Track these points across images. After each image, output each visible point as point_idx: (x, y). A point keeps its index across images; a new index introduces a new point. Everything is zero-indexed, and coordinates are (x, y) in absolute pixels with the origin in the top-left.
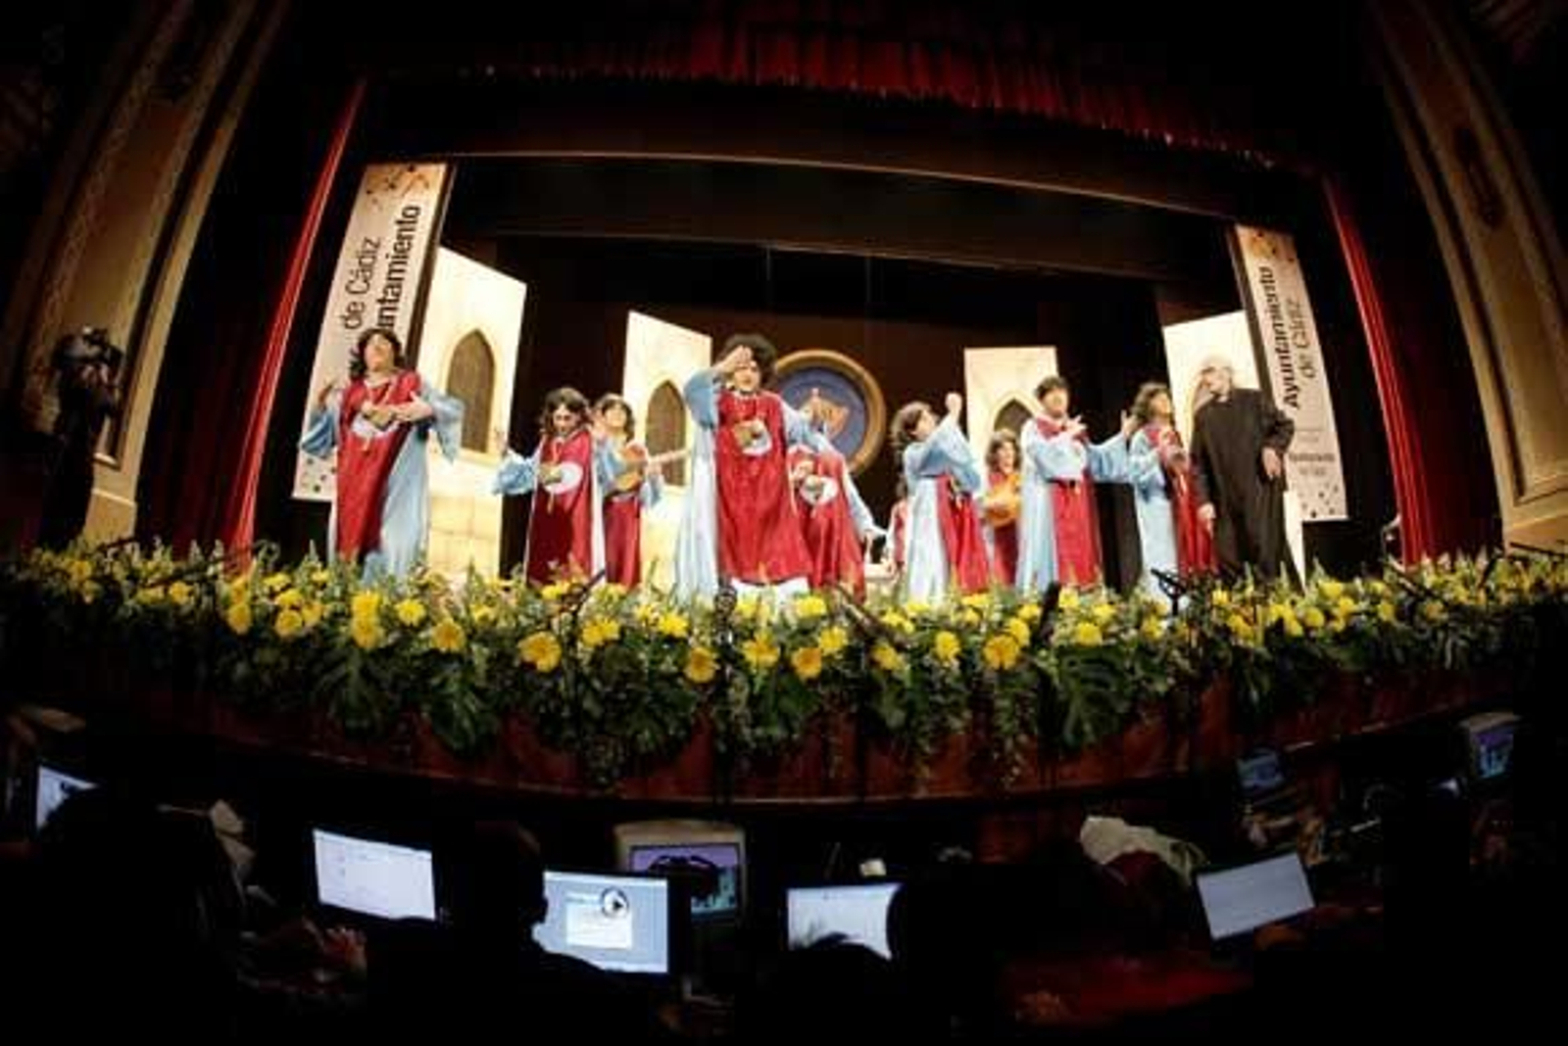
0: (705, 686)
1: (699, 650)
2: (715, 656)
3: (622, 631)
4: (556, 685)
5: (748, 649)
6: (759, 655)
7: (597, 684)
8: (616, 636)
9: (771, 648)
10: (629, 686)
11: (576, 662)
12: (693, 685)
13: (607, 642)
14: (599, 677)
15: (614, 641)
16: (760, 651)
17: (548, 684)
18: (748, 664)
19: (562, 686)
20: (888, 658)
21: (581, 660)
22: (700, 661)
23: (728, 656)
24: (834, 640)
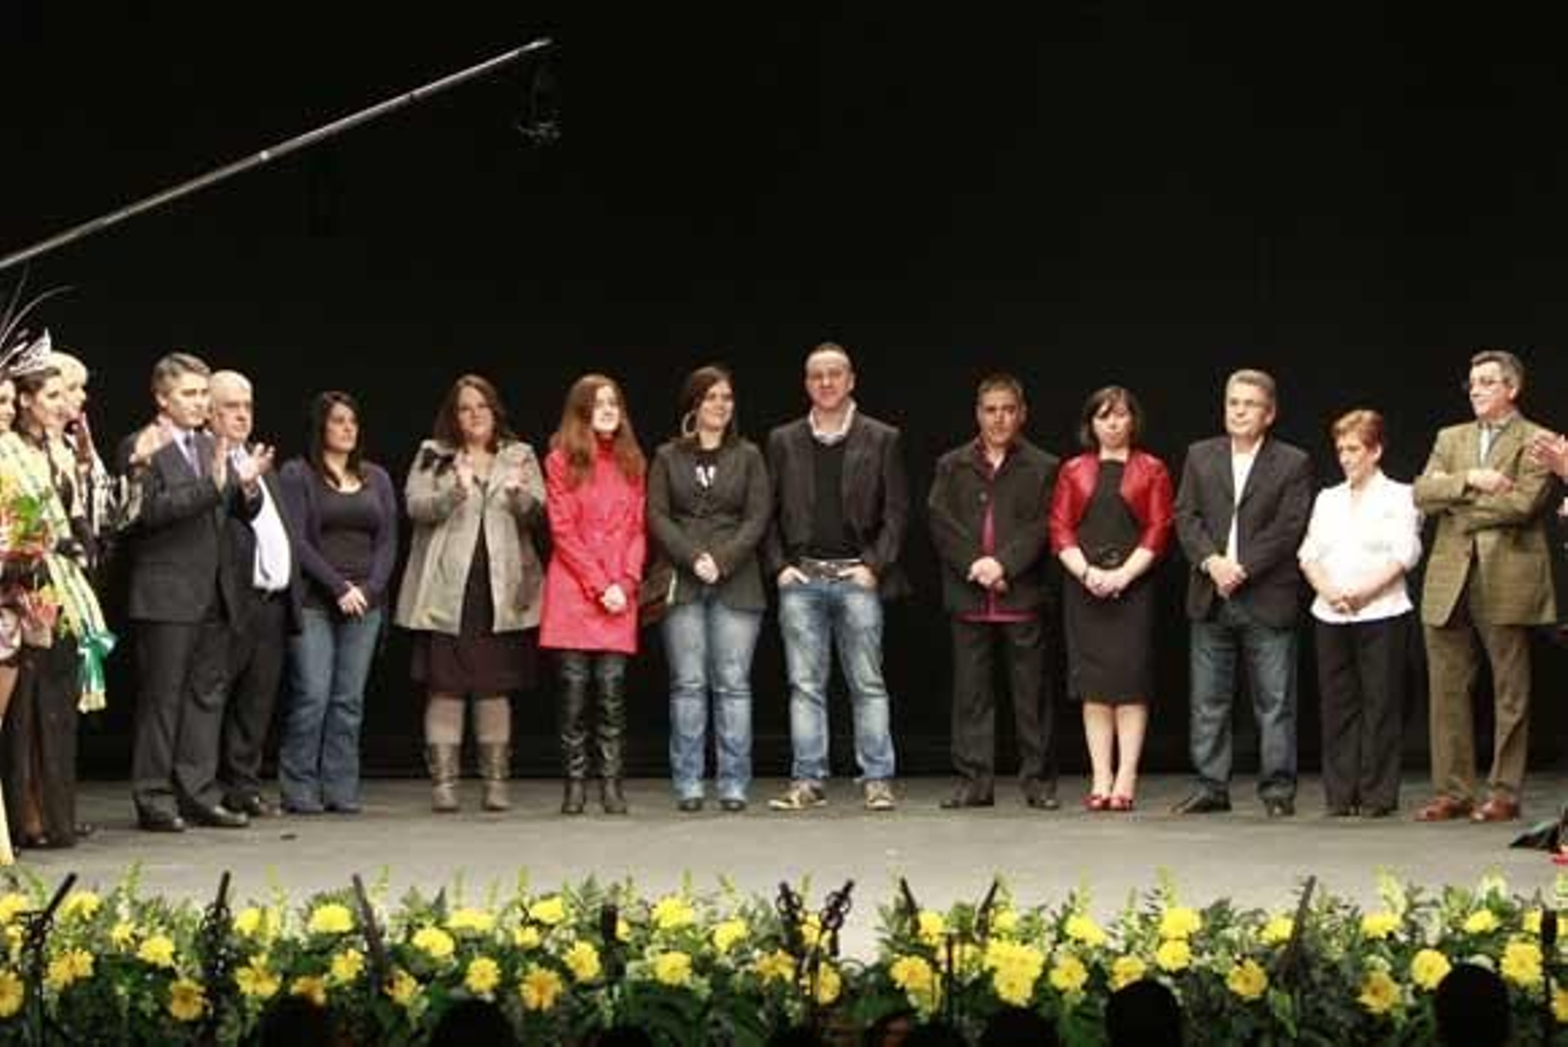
0: (192, 1024)
1: (185, 982)
2: (202, 989)
3: (96, 965)
4: (21, 1032)
5: (243, 978)
6: (256, 984)
7: (66, 1028)
8: (90, 972)
9: (272, 974)
10: (105, 1031)
11: (43, 1004)
12: (177, 1024)
13: (77, 980)
14: (71, 1023)
15: (87, 979)
16: (258, 979)
17: (11, 1032)
18: (243, 996)
19: (26, 1033)
20: (406, 990)
21: (47, 1002)
22: (186, 996)
23: (220, 987)
24: (346, 966)
